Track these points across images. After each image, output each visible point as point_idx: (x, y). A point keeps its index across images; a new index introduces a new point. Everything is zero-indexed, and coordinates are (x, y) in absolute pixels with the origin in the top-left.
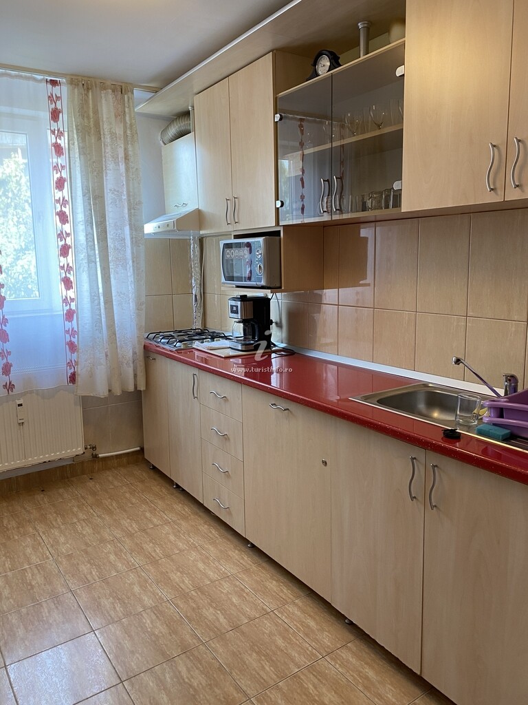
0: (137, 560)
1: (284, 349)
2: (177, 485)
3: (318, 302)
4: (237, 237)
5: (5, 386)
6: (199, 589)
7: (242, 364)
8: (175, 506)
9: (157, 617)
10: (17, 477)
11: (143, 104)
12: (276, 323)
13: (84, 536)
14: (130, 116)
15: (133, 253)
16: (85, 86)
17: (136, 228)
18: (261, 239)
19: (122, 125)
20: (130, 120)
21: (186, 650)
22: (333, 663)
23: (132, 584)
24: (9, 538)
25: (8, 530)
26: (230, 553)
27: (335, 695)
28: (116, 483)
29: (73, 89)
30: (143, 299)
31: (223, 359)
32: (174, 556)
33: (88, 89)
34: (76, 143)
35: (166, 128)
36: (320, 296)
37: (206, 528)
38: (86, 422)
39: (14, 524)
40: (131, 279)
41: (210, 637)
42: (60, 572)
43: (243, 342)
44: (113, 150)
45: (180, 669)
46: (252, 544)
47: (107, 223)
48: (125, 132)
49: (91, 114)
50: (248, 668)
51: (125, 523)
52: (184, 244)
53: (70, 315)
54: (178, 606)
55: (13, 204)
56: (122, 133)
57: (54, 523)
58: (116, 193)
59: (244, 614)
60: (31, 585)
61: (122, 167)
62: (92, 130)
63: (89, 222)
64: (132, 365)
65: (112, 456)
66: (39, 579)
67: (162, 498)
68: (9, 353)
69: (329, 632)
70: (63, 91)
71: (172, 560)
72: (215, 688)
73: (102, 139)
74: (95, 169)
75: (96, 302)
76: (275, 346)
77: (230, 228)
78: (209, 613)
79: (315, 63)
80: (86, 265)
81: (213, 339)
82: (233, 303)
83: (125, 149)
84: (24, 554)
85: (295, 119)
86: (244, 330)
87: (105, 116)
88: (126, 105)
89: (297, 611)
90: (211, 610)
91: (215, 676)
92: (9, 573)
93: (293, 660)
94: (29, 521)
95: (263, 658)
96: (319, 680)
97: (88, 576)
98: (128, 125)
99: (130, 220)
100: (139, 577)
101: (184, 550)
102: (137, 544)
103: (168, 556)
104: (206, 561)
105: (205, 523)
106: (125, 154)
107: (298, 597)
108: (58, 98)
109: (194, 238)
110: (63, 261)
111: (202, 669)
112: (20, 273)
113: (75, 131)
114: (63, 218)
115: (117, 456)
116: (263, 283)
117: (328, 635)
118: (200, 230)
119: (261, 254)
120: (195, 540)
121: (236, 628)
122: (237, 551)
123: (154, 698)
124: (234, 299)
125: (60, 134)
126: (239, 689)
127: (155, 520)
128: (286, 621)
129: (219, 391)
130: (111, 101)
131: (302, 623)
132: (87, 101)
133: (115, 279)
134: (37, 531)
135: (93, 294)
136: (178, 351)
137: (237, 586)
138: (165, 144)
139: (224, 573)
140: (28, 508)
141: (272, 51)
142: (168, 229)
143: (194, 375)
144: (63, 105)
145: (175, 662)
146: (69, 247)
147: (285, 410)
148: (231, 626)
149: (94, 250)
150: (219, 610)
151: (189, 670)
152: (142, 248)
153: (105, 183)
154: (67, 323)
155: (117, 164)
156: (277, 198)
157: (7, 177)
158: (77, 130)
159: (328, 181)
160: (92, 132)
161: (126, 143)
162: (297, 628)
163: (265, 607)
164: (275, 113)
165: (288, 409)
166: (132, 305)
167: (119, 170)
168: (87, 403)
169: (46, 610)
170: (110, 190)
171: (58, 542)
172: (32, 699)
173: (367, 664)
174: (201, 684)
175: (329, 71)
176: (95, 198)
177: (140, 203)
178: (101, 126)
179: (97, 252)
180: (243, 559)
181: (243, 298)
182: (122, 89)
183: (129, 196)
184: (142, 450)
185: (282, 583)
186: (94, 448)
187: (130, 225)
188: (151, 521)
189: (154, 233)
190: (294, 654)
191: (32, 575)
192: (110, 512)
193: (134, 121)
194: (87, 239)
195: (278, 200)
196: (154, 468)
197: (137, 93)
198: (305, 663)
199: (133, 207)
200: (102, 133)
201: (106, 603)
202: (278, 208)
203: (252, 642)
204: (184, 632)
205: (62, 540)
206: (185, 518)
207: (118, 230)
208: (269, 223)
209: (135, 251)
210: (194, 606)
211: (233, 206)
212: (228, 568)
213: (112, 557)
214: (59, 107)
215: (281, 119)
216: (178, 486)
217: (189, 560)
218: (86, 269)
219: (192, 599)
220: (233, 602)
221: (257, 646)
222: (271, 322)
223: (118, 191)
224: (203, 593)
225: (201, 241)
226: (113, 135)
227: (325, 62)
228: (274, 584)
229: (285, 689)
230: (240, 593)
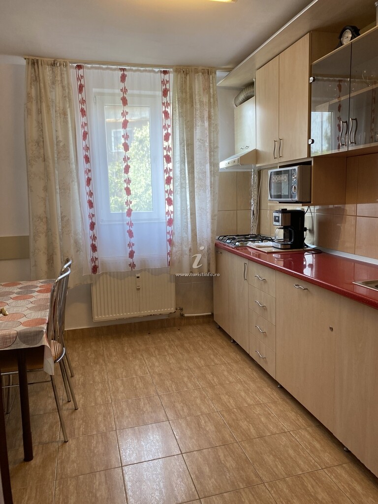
0: (201, 384)
1: (314, 249)
2: (233, 340)
3: (340, 214)
4: (280, 167)
5: (130, 265)
6: (240, 408)
7: (281, 258)
8: (231, 354)
9: (209, 420)
10: (135, 323)
11: (223, 80)
12: (310, 230)
13: (170, 364)
14: (213, 90)
15: (211, 182)
16: (185, 72)
17: (214, 165)
18: (296, 168)
19: (207, 96)
20: (213, 92)
21: (225, 444)
22: (329, 474)
23: (196, 397)
24: (126, 359)
25: (127, 353)
26: (265, 389)
27: (327, 496)
28: (195, 334)
29: (177, 75)
30: (216, 212)
31: (266, 254)
32: (225, 385)
33: (187, 74)
34: (177, 110)
35: (238, 96)
36: (344, 210)
37: (249, 370)
38: (177, 293)
39: (130, 351)
40: (209, 199)
41: (242, 439)
42: (153, 382)
43: (283, 243)
44: (201, 111)
45: (220, 454)
46: (281, 386)
47: (195, 162)
48: (209, 100)
49: (188, 90)
50: (265, 464)
51: (197, 359)
52: (247, 175)
53: (170, 222)
54: (224, 416)
55: (147, 155)
56: (207, 101)
57: (153, 353)
58: (201, 141)
59: (268, 430)
60: (135, 387)
61: (206, 124)
62: (188, 100)
63: (182, 162)
64: (206, 257)
65: (193, 317)
66: (141, 385)
67: (223, 348)
68: (133, 244)
69: (330, 453)
70: (171, 77)
71: (224, 387)
72: (241, 471)
73: (194, 106)
74: (189, 127)
75: (184, 214)
76: (308, 246)
77: (277, 161)
78: (244, 424)
79: (341, 36)
80: (179, 190)
81: (262, 241)
82: (277, 214)
83: (209, 112)
84: (134, 370)
85: (335, 81)
86: (284, 234)
87: (197, 91)
88: (211, 82)
89: (307, 435)
90: (246, 422)
91: (242, 463)
92: (124, 379)
93: (299, 466)
94: (139, 351)
95: (277, 460)
96: (316, 483)
97: (170, 388)
98: (212, 96)
99: (210, 159)
100: (201, 394)
101: (232, 382)
102: (202, 374)
103: (221, 384)
104: (247, 391)
105: (250, 368)
106: (209, 115)
107: (309, 426)
108: (168, 82)
109: (254, 171)
110: (167, 187)
111: (234, 458)
112: (148, 199)
113: (177, 102)
114: (168, 159)
115: (196, 317)
116: (296, 199)
117: (328, 455)
118: (256, 164)
119: (296, 178)
120: (241, 377)
121: (261, 437)
122: (269, 389)
123: (200, 468)
124: (277, 212)
125: (167, 105)
126: (257, 476)
127: (216, 361)
128: (298, 440)
129: (261, 275)
130: (201, 80)
131: (310, 444)
132: (185, 82)
133: (198, 199)
134: (143, 357)
135: (183, 209)
136: (237, 247)
137: (265, 411)
138: (237, 106)
139: (258, 401)
140: (140, 343)
141: (309, 32)
142: (235, 164)
143: (245, 264)
144: (170, 86)
145: (217, 449)
146: (171, 178)
147: (305, 289)
148: (257, 435)
149: (185, 179)
150: (251, 424)
151: (225, 456)
152: (217, 178)
153: (194, 135)
154: (168, 227)
155: (203, 122)
156: (309, 137)
157: (144, 137)
158: (178, 101)
159: (346, 122)
160: (188, 101)
161: (210, 107)
162: (306, 446)
163: (284, 428)
164: (310, 76)
165: (307, 289)
166: (209, 216)
167: (204, 126)
168: (178, 280)
169: (142, 403)
170: (198, 140)
171: (154, 365)
172: (128, 452)
173: (356, 480)
174: (232, 466)
175: (351, 40)
176: (188, 145)
177: (217, 147)
178: (194, 97)
179: (187, 182)
180: (273, 394)
181: (284, 211)
182: (208, 72)
183: (210, 143)
184: (212, 315)
185: (299, 414)
186: (181, 309)
187: (210, 163)
188: (213, 361)
189: (226, 168)
190: (300, 462)
191: (137, 382)
192: (188, 352)
193: (215, 92)
194: (181, 173)
195: (310, 139)
196: (220, 328)
197: (219, 73)
198: (308, 469)
199: (213, 150)
200: (194, 102)
201: (179, 406)
202: (310, 144)
203: (271, 448)
204: (226, 432)
205: (157, 364)
206: (236, 362)
207: (202, 167)
208: (303, 155)
209: (212, 180)
210: (235, 418)
211: (279, 144)
212: (262, 399)
213: (186, 379)
214: (168, 87)
215: (314, 80)
216: (234, 342)
217: (235, 389)
218: (179, 192)
219: (234, 414)
220: (261, 421)
221: (275, 452)
222: (306, 229)
223: (203, 140)
224: (241, 411)
225: (259, 173)
226: (201, 102)
227: (348, 34)
228: (292, 414)
229: (290, 483)
230: (268, 416)
